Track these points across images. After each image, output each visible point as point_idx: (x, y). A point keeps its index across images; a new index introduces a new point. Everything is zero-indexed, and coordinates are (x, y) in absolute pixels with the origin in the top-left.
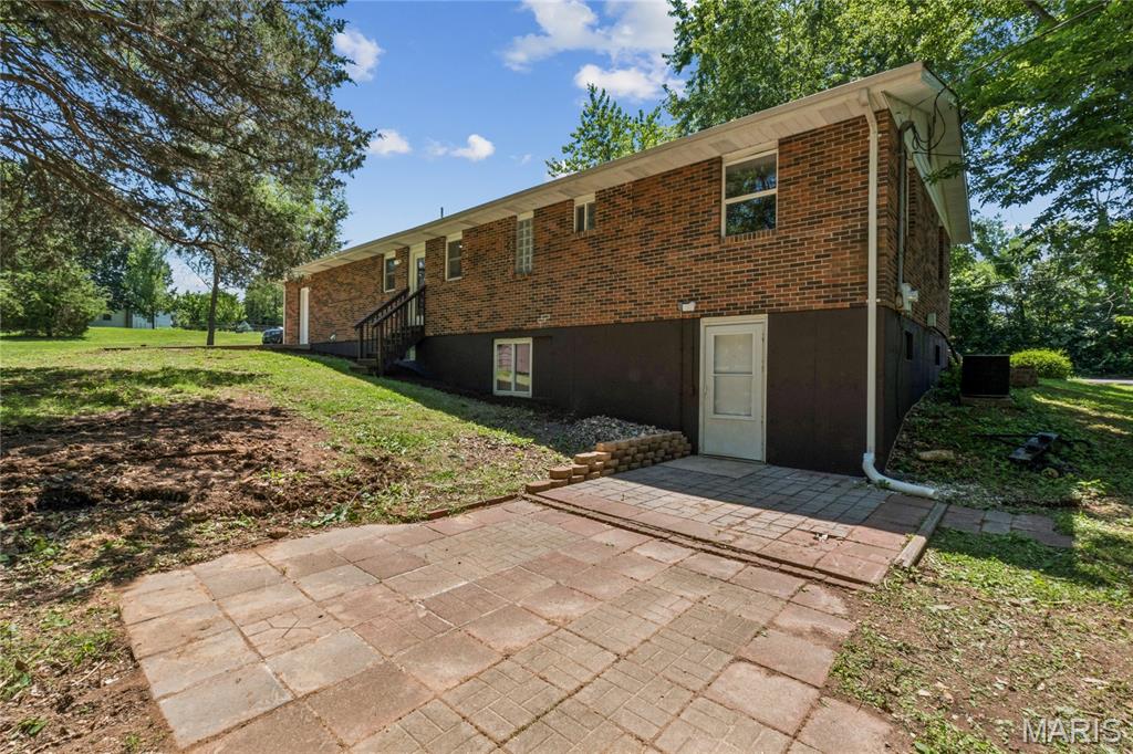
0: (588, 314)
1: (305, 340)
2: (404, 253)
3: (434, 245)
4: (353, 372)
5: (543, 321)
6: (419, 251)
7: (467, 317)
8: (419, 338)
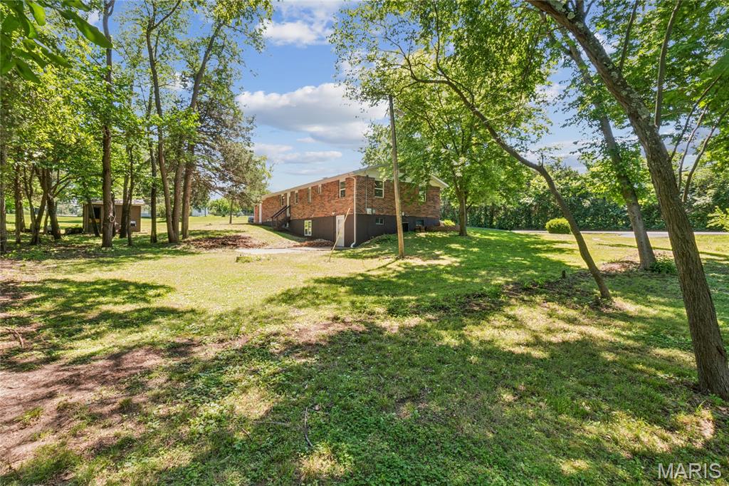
0: (321, 215)
1: (260, 221)
2: (286, 195)
3: (292, 193)
4: (270, 230)
5: (313, 216)
6: (289, 195)
7: (299, 214)
8: (288, 220)
